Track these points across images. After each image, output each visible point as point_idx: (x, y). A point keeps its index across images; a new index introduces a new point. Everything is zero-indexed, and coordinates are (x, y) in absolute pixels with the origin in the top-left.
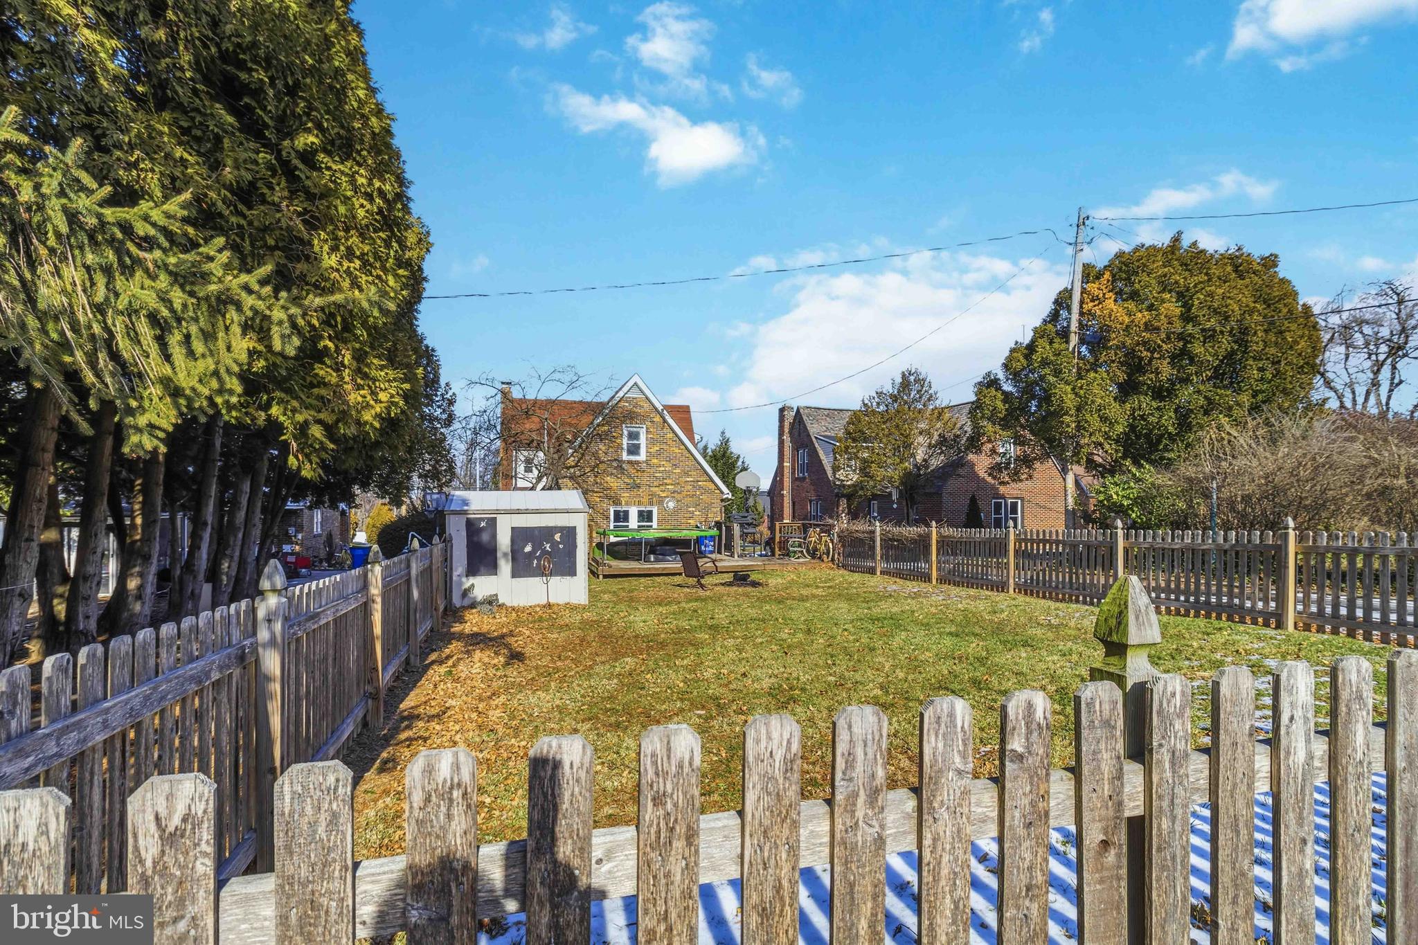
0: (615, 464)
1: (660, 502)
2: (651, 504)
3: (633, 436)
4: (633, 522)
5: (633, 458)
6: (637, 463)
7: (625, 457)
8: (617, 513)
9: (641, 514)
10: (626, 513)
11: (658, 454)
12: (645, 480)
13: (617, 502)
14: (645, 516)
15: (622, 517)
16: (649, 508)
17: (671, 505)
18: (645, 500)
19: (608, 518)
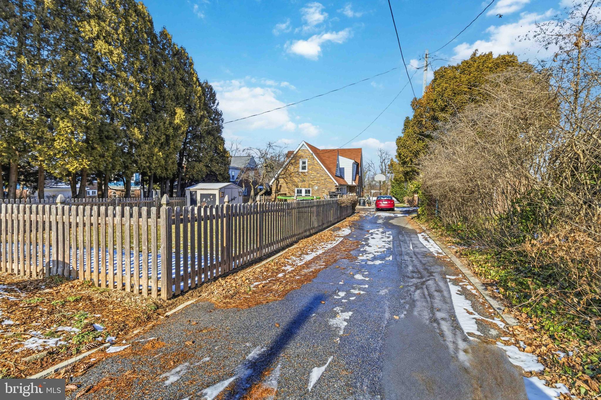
0: (297, 173)
1: (312, 187)
2: (309, 187)
3: (304, 163)
4: (303, 193)
5: (303, 171)
6: (304, 173)
7: (301, 170)
8: (298, 190)
9: (306, 191)
10: (301, 191)
11: (311, 170)
12: (306, 179)
13: (297, 187)
14: (308, 192)
15: (300, 192)
16: (309, 189)
17: (316, 188)
18: (307, 186)
19: (294, 192)
